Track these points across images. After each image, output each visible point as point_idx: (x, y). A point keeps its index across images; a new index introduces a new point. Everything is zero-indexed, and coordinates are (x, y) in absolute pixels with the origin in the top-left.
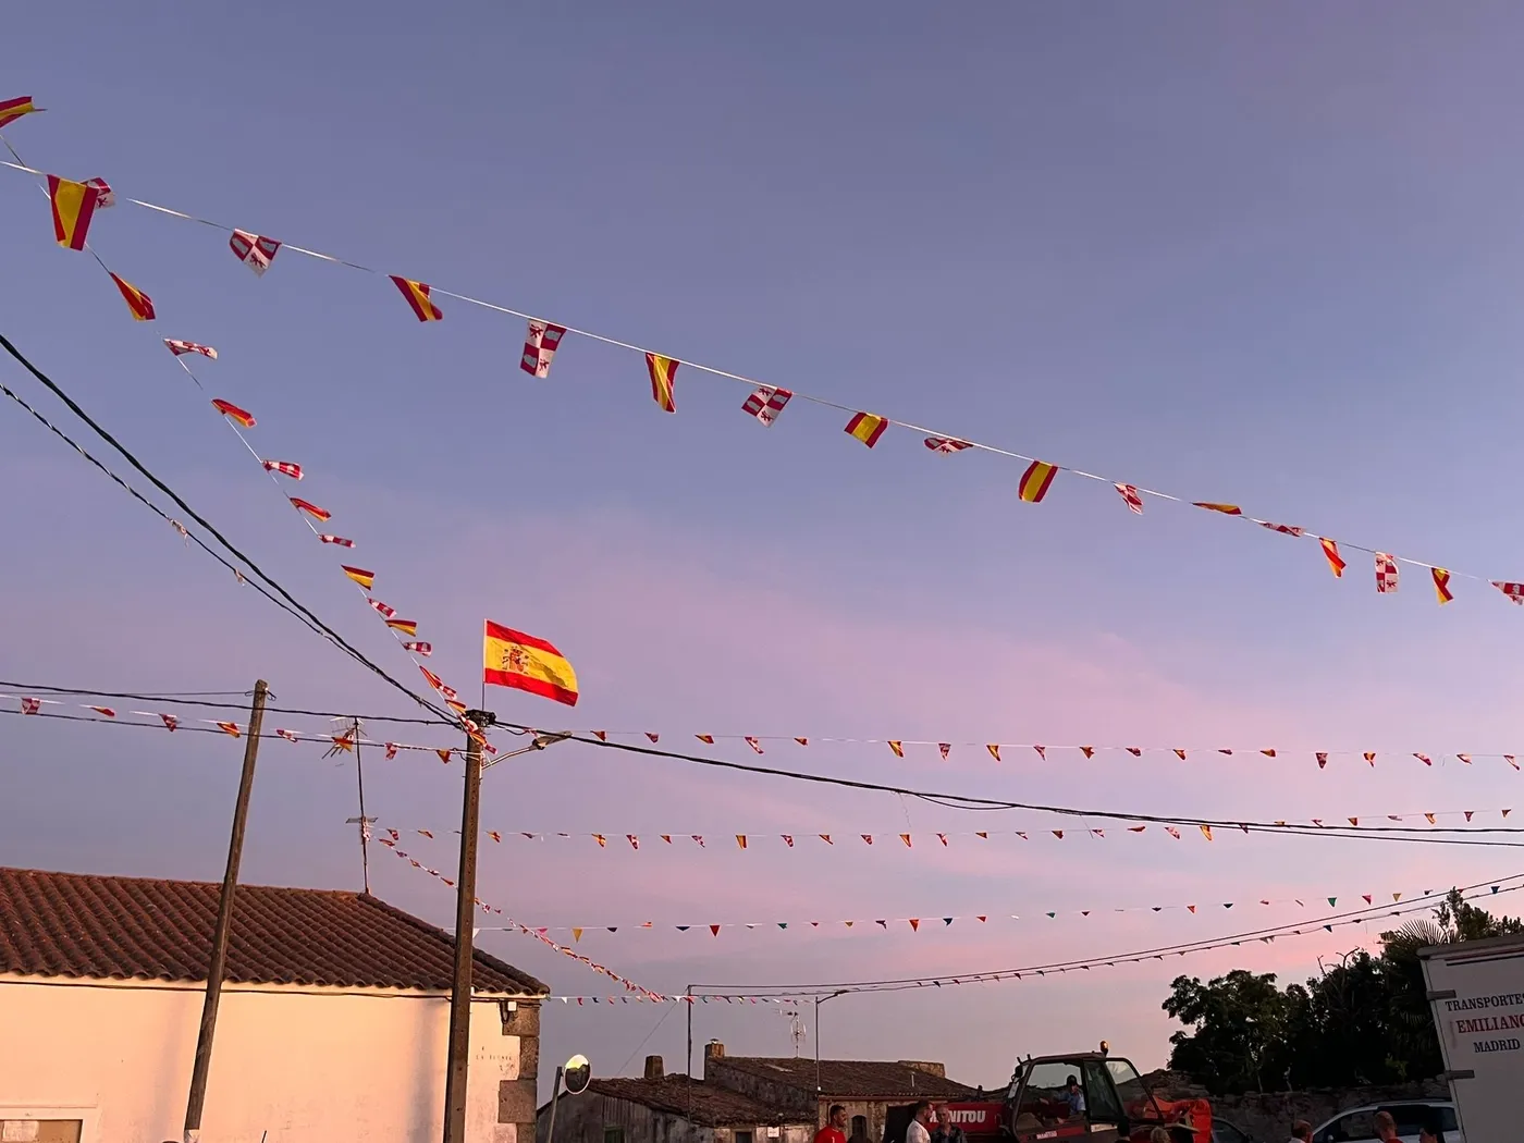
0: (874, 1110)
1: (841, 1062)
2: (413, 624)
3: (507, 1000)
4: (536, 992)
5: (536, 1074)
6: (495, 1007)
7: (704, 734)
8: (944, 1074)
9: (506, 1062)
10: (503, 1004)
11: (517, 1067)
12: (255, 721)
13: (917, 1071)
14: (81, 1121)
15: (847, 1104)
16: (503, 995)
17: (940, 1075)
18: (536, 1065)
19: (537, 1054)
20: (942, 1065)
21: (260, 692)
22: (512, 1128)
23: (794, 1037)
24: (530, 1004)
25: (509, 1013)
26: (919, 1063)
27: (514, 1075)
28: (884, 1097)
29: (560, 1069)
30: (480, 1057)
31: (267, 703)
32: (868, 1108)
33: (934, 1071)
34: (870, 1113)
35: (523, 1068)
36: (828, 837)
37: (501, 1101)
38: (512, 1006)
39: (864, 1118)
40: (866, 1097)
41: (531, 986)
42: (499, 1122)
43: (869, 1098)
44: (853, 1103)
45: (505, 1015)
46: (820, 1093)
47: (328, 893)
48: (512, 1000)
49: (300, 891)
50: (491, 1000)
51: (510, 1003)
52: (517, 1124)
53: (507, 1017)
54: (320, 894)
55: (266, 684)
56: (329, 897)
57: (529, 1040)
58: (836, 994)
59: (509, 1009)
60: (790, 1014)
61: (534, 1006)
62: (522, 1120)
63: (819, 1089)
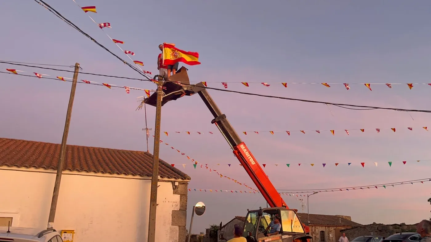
0: (327, 229)
1: (317, 215)
2: (94, 7)
3: (175, 181)
4: (185, 179)
5: (186, 208)
6: (170, 184)
7: (244, 82)
8: (351, 220)
9: (174, 204)
10: (173, 183)
11: (179, 206)
12: (75, 77)
13: (342, 218)
14: (12, 218)
15: (318, 227)
16: (173, 179)
17: (349, 220)
18: (186, 205)
19: (187, 201)
20: (350, 217)
21: (77, 67)
22: (177, 228)
23: (302, 207)
24: (183, 183)
25: (176, 186)
26: (342, 216)
27: (178, 208)
28: (331, 226)
29: (194, 207)
30: (164, 201)
31: (80, 71)
32: (325, 228)
33: (347, 218)
34: (326, 230)
35: (181, 206)
36: (303, 131)
37: (172, 218)
38: (177, 184)
39: (324, 232)
40: (325, 225)
41: (184, 176)
42: (172, 225)
43: (326, 225)
44: (320, 227)
45: (174, 187)
46: (309, 223)
47: (135, 151)
48: (177, 181)
49: (125, 151)
50: (169, 181)
51: (176, 182)
52: (179, 226)
53: (175, 188)
54: (132, 152)
55: (79, 64)
56: (135, 153)
57: (184, 196)
58: (314, 194)
59: (176, 185)
60: (300, 200)
61: (186, 184)
62: (180, 225)
63: (309, 222)
